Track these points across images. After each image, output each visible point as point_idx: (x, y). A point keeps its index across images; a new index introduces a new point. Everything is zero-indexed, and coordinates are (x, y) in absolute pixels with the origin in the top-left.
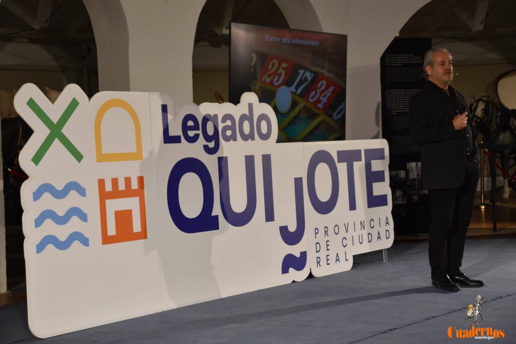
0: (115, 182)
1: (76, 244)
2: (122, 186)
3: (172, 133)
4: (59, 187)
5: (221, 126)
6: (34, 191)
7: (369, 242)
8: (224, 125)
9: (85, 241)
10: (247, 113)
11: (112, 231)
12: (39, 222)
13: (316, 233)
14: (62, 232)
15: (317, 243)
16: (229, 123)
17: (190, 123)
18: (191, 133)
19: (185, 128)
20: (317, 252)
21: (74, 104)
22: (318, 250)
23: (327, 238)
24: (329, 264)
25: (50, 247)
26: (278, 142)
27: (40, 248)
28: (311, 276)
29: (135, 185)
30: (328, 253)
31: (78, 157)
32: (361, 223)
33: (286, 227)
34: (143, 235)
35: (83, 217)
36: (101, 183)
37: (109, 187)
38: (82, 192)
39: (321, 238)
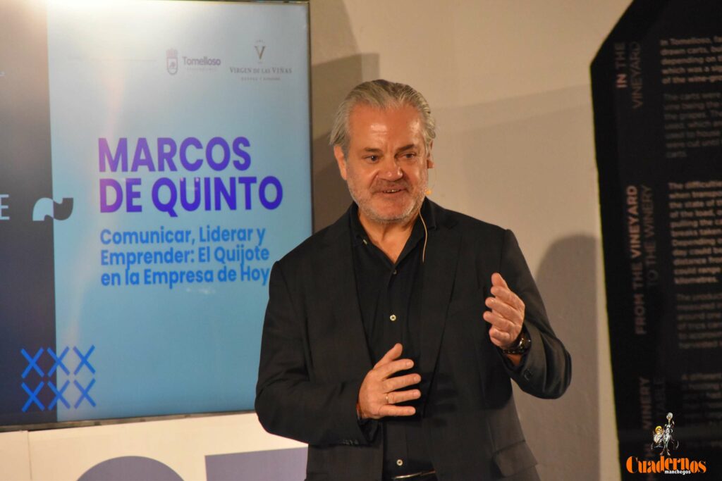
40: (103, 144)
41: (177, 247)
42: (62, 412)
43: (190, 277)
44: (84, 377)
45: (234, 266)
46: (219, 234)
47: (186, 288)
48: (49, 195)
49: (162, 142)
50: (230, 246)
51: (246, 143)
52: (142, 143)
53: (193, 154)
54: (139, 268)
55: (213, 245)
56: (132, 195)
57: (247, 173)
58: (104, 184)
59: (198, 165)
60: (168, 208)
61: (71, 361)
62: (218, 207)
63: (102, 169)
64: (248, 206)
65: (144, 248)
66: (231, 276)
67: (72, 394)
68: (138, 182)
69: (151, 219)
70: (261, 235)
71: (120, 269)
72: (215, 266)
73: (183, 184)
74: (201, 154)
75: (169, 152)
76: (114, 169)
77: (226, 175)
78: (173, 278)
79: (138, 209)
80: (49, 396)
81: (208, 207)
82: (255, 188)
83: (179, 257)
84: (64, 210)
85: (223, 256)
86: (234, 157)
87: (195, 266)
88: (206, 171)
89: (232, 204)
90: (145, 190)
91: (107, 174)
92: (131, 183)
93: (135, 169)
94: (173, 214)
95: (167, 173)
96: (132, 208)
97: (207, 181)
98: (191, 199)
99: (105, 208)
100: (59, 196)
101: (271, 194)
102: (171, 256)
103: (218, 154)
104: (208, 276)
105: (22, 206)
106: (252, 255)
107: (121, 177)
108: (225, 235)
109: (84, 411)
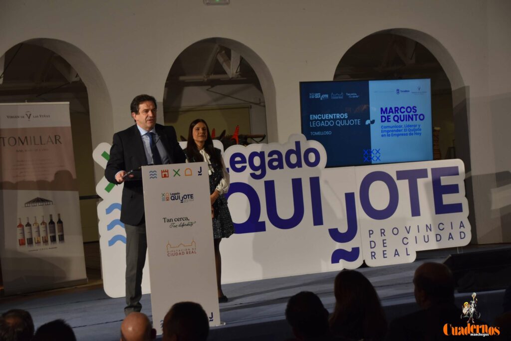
5: (267, 159)
6: (107, 208)
7: (437, 241)
8: (270, 158)
10: (294, 148)
12: (110, 227)
13: (370, 234)
15: (371, 242)
16: (275, 156)
17: (238, 159)
18: (238, 166)
19: (233, 163)
20: (371, 248)
22: (372, 247)
23: (384, 238)
24: (386, 257)
26: (327, 167)
27: (111, 243)
28: (364, 265)
30: (385, 249)
32: (427, 226)
33: (336, 229)
39: (377, 237)
40: (382, 109)
41: (399, 129)
42: (373, 162)
43: (402, 135)
44: (378, 155)
45: (413, 132)
46: (409, 126)
47: (400, 137)
48: (369, 119)
49: (395, 108)
50: (412, 128)
51: (415, 107)
52: (391, 108)
53: (403, 110)
54: (390, 133)
55: (408, 128)
56: (388, 119)
57: (415, 114)
58: (382, 117)
59: (404, 112)
60: (397, 121)
61: (375, 152)
62: (409, 120)
63: (381, 113)
64: (416, 120)
65: (391, 129)
66: (412, 134)
67: (375, 158)
68: (390, 116)
69: (393, 123)
70: (419, 126)
71: (386, 134)
72: (408, 132)
73: (400, 116)
74: (405, 110)
75: (397, 110)
76: (384, 113)
77: (411, 114)
78: (398, 135)
79: (390, 121)
80: (370, 158)
81: (406, 120)
82: (418, 117)
83: (400, 131)
84: (373, 122)
85: (410, 130)
86: (412, 110)
87: (403, 133)
88: (406, 113)
89: (412, 119)
90: (392, 118)
91: (383, 115)
92: (388, 116)
93: (389, 113)
94: (398, 122)
95: (397, 114)
96: (388, 121)
97: (406, 115)
98: (402, 119)
99: (382, 121)
100: (371, 119)
101: (422, 117)
102: (398, 131)
103: (409, 110)
104: (407, 134)
105: (363, 122)
106: (417, 130)
107: (386, 115)
108: (411, 126)
109: (378, 161)
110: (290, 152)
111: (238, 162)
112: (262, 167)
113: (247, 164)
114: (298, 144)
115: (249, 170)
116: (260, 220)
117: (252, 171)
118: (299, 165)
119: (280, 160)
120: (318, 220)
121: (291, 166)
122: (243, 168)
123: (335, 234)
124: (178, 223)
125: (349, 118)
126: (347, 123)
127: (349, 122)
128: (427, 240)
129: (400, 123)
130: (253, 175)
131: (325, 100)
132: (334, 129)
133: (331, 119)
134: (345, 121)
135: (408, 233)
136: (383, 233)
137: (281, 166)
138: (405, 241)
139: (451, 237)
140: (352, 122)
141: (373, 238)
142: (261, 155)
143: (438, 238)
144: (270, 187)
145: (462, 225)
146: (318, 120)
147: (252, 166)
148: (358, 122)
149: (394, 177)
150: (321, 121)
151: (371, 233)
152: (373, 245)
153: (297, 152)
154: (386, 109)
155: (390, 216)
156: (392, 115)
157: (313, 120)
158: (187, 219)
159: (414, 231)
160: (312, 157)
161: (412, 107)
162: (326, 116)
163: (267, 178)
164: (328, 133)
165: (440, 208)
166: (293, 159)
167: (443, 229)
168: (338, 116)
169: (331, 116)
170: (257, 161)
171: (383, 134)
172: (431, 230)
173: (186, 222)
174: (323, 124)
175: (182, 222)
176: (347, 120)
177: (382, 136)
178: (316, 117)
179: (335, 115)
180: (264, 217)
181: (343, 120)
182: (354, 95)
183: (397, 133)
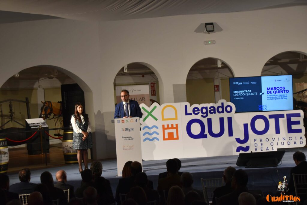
0: (168, 125)
1: (155, 140)
2: (170, 126)
3: (188, 112)
4: (150, 126)
5: (209, 110)
6: (143, 127)
8: (210, 109)
9: (158, 139)
10: (221, 105)
11: (166, 137)
12: (144, 135)
14: (151, 137)
16: (212, 109)
17: (196, 110)
18: (196, 112)
19: (194, 111)
21: (155, 107)
23: (261, 142)
24: (262, 150)
25: (147, 141)
26: (236, 113)
27: (144, 140)
29: (175, 126)
30: (262, 147)
31: (156, 119)
32: (283, 138)
33: (239, 138)
34: (177, 138)
35: (157, 134)
36: (163, 126)
37: (166, 127)
38: (157, 128)
39: (258, 142)
40: (268, 88)
43: (278, 99)
44: (266, 107)
45: (283, 98)
46: (281, 95)
47: (277, 100)
48: (261, 92)
49: (274, 88)
50: (282, 96)
52: (272, 88)
53: (278, 88)
54: (272, 98)
56: (271, 92)
58: (268, 91)
59: (279, 89)
60: (275, 93)
61: (264, 106)
64: (285, 92)
65: (272, 97)
66: (283, 99)
67: (264, 109)
69: (273, 94)
70: (286, 95)
71: (270, 98)
72: (281, 98)
74: (279, 88)
75: (275, 88)
76: (269, 90)
77: (282, 90)
78: (276, 99)
80: (262, 109)
81: (280, 93)
82: (285, 91)
83: (276, 97)
84: (263, 94)
86: (283, 88)
88: (279, 90)
89: (283, 92)
91: (268, 90)
92: (271, 91)
95: (275, 90)
96: (271, 93)
98: (278, 92)
99: (268, 93)
100: (263, 92)
101: (287, 91)
102: (275, 97)
103: (281, 88)
104: (280, 99)
105: (258, 94)
106: (285, 97)
107: (270, 91)
108: (282, 95)
109: (266, 110)
110: (218, 107)
111: (196, 111)
112: (207, 113)
113: (200, 112)
114: (222, 104)
115: (200, 114)
116: (205, 134)
117: (202, 115)
118: (223, 112)
119: (214, 110)
120: (231, 134)
121: (219, 112)
122: (198, 113)
123: (238, 140)
124: (127, 139)
125: (252, 92)
126: (251, 94)
127: (252, 94)
128: (283, 144)
129: (277, 94)
130: (202, 116)
131: (241, 85)
132: (245, 97)
133: (243, 93)
134: (250, 94)
135: (274, 141)
136: (261, 140)
137: (215, 112)
138: (272, 144)
139: (295, 143)
140: (253, 94)
141: (256, 142)
142: (206, 108)
143: (289, 143)
144: (210, 121)
145: (301, 138)
146: (237, 93)
147: (202, 112)
148: (256, 94)
149: (268, 117)
150: (239, 93)
151: (255, 140)
152: (256, 145)
153: (222, 107)
154: (270, 88)
155: (265, 133)
156: (272, 91)
157: (234, 93)
158: (131, 137)
159: (276, 140)
160: (229, 109)
161: (282, 87)
162: (241, 91)
163: (208, 117)
164: (242, 98)
165: (290, 131)
166: (220, 110)
167: (291, 140)
168: (247, 91)
169: (243, 91)
170: (204, 110)
171: (268, 98)
172: (285, 140)
173: (131, 138)
174: (239, 95)
175: (129, 138)
176: (251, 93)
177: (268, 99)
178: (236, 92)
179: (245, 91)
180: (206, 132)
181: (249, 93)
182: (255, 83)
183: (276, 98)
